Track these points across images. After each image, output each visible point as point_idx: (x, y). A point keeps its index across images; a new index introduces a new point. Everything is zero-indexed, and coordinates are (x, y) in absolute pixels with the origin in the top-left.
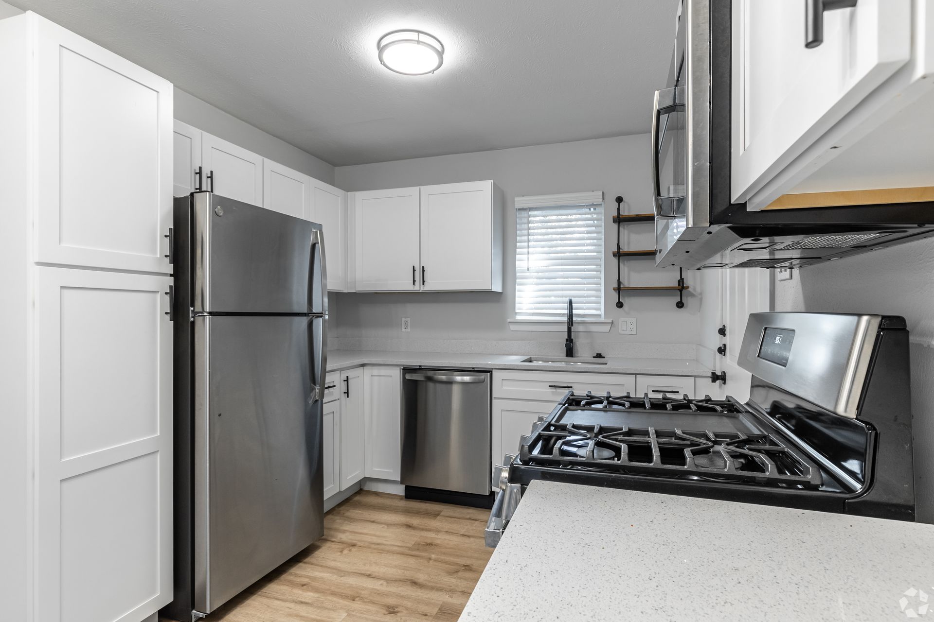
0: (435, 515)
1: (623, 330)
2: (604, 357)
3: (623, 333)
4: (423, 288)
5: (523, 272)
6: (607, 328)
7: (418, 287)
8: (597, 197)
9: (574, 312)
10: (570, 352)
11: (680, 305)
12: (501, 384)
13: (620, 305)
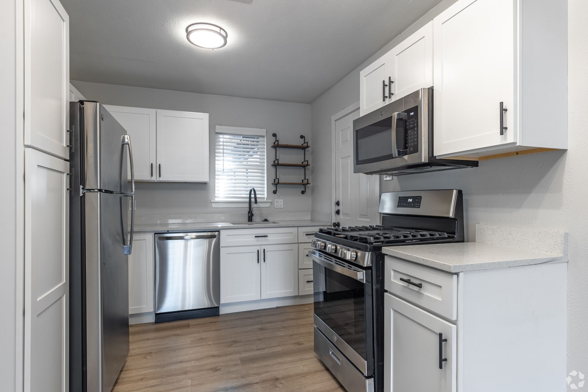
0: (188, 326)
1: (277, 206)
2: (269, 221)
3: (276, 207)
4: (159, 179)
5: (219, 171)
6: (268, 205)
7: (155, 178)
8: (263, 132)
9: (257, 196)
10: (250, 219)
11: (303, 192)
12: (226, 238)
13: (275, 192)
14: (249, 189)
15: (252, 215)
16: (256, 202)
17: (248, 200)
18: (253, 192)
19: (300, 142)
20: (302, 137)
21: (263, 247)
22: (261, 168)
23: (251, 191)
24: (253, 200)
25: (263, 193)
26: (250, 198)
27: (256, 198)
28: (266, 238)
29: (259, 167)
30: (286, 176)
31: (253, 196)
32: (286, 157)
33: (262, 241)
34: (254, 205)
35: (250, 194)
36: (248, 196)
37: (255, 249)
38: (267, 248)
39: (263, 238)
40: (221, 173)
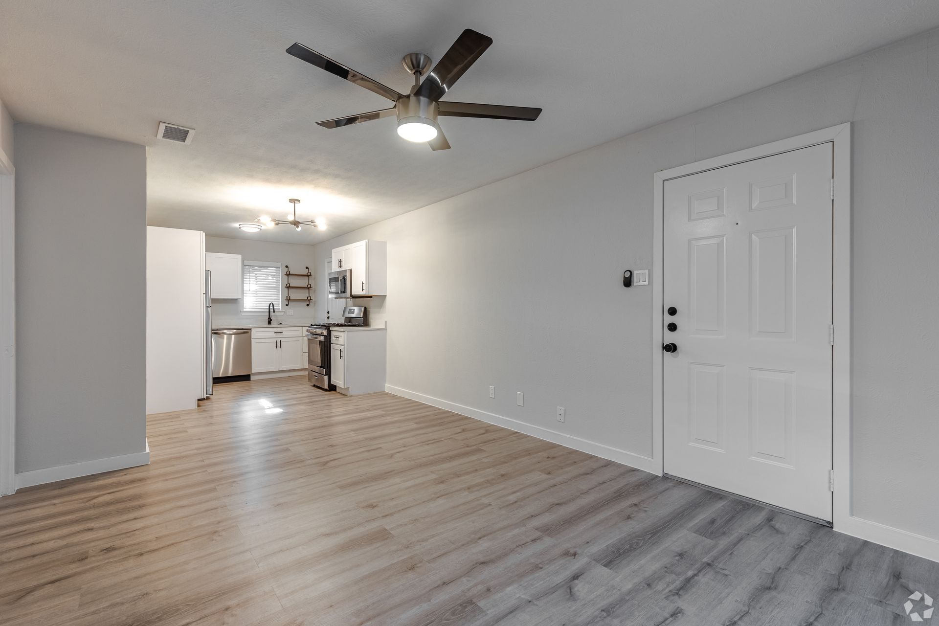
1: (289, 314)
2: (283, 323)
6: (283, 313)
8: (278, 265)
10: (269, 322)
11: (308, 305)
12: (255, 334)
13: (287, 305)
14: (269, 303)
15: (271, 320)
16: (274, 312)
17: (268, 310)
18: (271, 305)
19: (305, 272)
20: (307, 268)
21: (279, 339)
22: (277, 289)
23: (270, 304)
24: (272, 310)
25: (279, 306)
26: (269, 309)
27: (274, 309)
28: (282, 334)
29: (276, 288)
30: (294, 295)
31: (271, 307)
32: (294, 282)
33: (279, 335)
34: (272, 314)
35: (269, 306)
36: (268, 307)
37: (275, 340)
38: (282, 340)
39: (280, 334)
40: (247, 292)
